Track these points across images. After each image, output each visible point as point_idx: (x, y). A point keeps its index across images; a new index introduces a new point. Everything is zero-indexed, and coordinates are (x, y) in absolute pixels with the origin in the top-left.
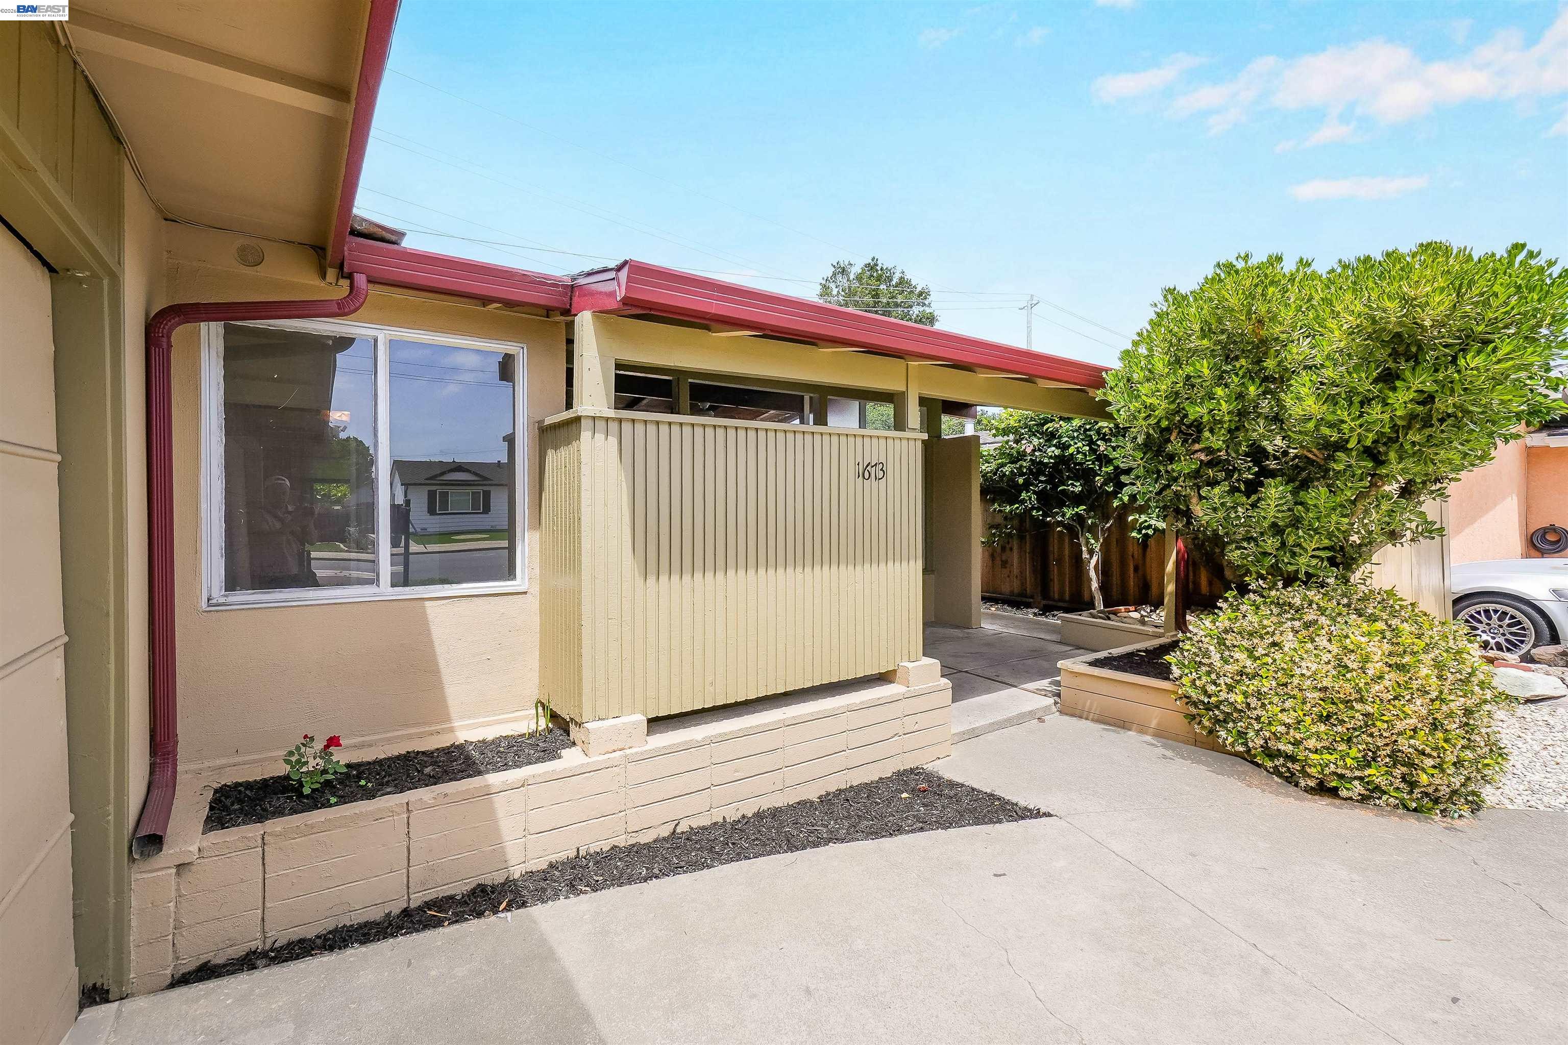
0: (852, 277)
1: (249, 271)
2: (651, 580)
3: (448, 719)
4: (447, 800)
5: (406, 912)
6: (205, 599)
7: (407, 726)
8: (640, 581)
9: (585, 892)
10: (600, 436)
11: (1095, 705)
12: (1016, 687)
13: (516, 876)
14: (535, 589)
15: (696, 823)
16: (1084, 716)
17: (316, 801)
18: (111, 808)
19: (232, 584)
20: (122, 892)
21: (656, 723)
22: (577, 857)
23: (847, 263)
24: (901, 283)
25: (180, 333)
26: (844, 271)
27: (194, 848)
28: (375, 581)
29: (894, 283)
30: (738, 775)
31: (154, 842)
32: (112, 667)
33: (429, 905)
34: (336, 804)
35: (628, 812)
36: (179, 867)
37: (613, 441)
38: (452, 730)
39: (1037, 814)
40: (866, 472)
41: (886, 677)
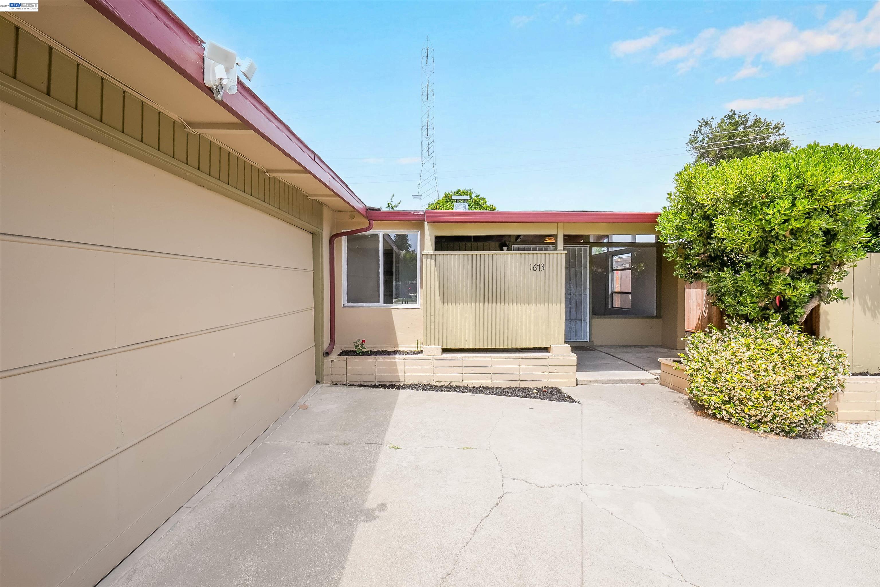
0: (714, 126)
1: (352, 221)
2: (445, 304)
3: (397, 345)
4: (385, 359)
5: (375, 385)
6: (343, 305)
7: (388, 344)
8: (441, 305)
9: (415, 390)
10: (429, 260)
11: (671, 380)
12: (646, 370)
13: (402, 384)
14: (422, 308)
15: (457, 384)
16: (668, 386)
17: (358, 354)
18: (321, 344)
19: (349, 301)
20: (322, 362)
21: (445, 351)
22: (419, 384)
23: (710, 118)
24: (755, 123)
25: (336, 240)
26: (707, 124)
27: (334, 357)
28: (378, 302)
29: (749, 124)
30: (473, 372)
31: (327, 354)
32: (321, 315)
33: (380, 385)
34: (362, 355)
35: (434, 375)
36: (332, 360)
37: (433, 261)
38: (398, 347)
39: (574, 401)
40: (534, 268)
41: (546, 350)
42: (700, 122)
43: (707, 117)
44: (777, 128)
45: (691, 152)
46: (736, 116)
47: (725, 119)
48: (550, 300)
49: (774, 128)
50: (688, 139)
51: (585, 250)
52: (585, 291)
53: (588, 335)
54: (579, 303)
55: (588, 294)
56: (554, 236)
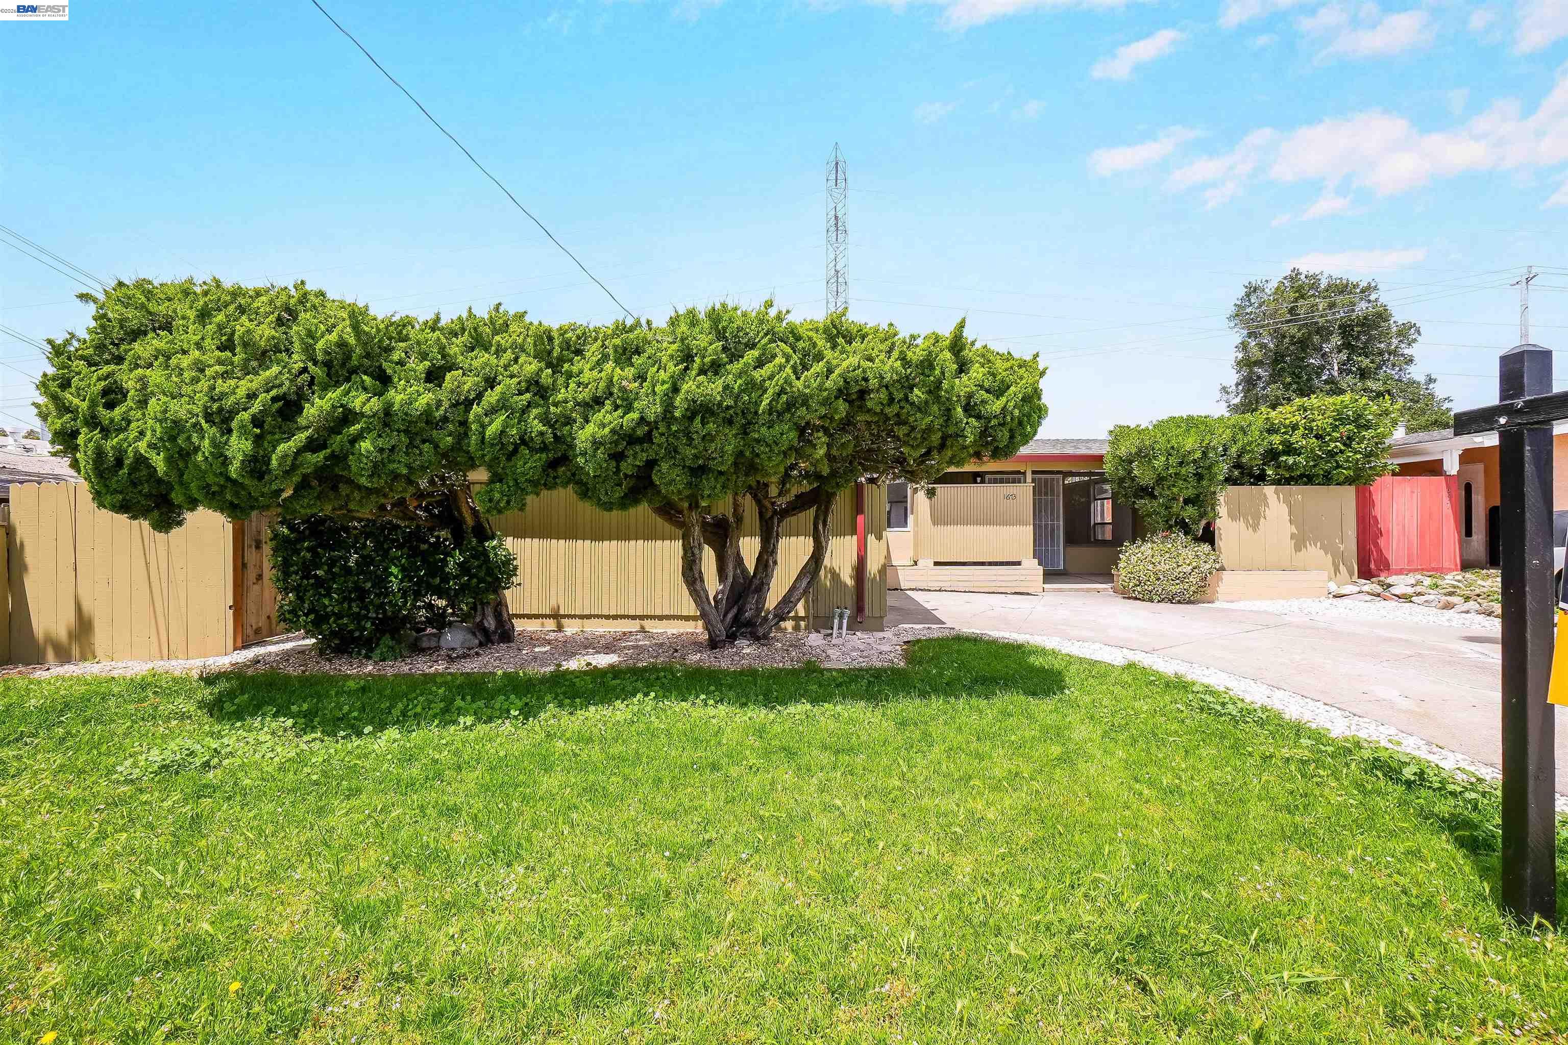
0: (1269, 292)
2: (938, 526)
8: (933, 526)
9: (915, 591)
10: (920, 492)
12: (1105, 584)
13: (903, 588)
14: (912, 530)
15: (947, 589)
21: (936, 563)
22: (916, 588)
23: (1262, 281)
24: (1330, 286)
26: (1256, 290)
30: (959, 580)
35: (928, 581)
37: (923, 492)
39: (1038, 596)
40: (1007, 497)
41: (1019, 563)
42: (1246, 287)
43: (1256, 280)
44: (1368, 289)
45: (1236, 330)
46: (1303, 277)
47: (1285, 282)
48: (1021, 522)
49: (1362, 291)
50: (1231, 310)
51: (1058, 479)
52: (1058, 520)
53: (1062, 563)
54: (1053, 530)
55: (1061, 523)
56: (1024, 473)
